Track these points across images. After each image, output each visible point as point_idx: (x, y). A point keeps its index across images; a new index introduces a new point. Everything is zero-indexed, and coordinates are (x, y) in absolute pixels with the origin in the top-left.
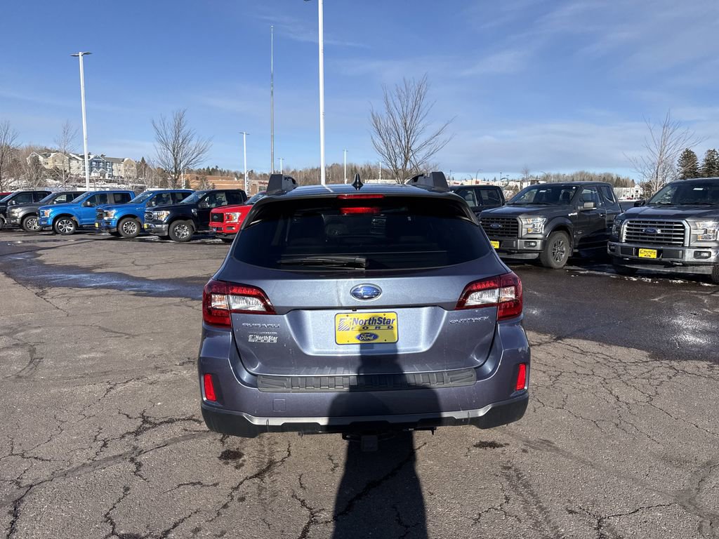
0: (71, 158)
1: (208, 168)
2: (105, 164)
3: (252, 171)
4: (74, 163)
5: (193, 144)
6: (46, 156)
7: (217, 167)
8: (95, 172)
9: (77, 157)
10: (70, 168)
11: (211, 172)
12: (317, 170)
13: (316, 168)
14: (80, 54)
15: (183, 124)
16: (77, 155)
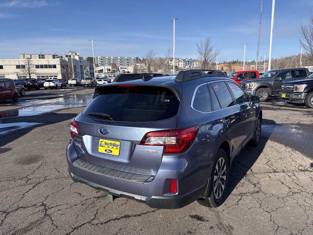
0: (179, 61)
1: (233, 61)
2: (191, 62)
3: (254, 61)
4: (180, 63)
5: (213, 52)
6: (171, 61)
7: (238, 60)
8: (187, 66)
9: (181, 60)
10: (179, 65)
11: (234, 63)
12: (289, 58)
13: (288, 57)
14: (174, 19)
15: (209, 44)
16: (182, 60)
